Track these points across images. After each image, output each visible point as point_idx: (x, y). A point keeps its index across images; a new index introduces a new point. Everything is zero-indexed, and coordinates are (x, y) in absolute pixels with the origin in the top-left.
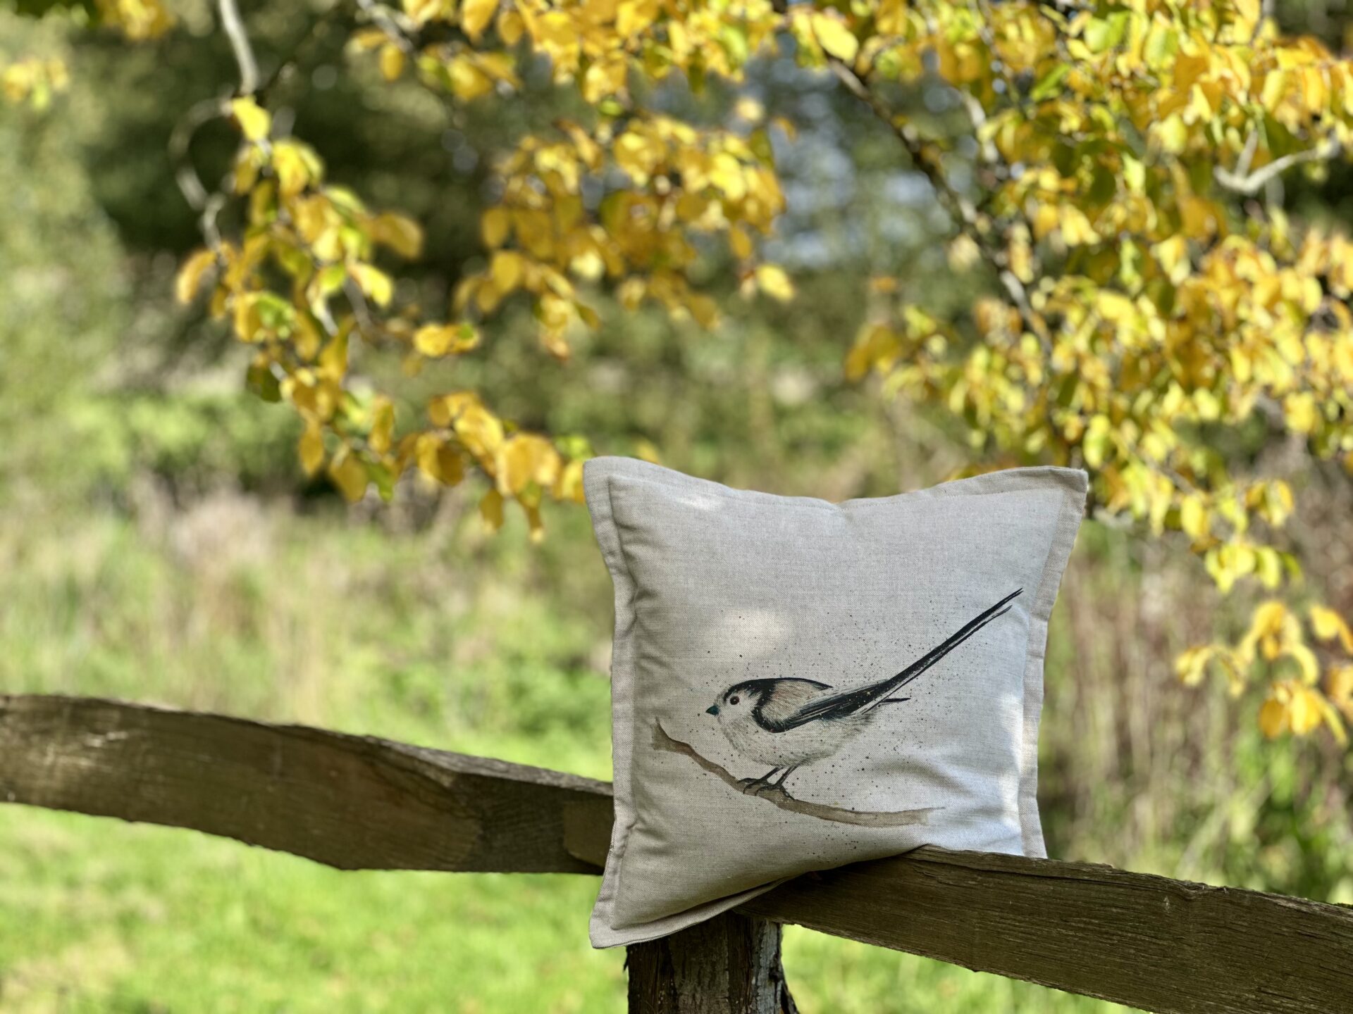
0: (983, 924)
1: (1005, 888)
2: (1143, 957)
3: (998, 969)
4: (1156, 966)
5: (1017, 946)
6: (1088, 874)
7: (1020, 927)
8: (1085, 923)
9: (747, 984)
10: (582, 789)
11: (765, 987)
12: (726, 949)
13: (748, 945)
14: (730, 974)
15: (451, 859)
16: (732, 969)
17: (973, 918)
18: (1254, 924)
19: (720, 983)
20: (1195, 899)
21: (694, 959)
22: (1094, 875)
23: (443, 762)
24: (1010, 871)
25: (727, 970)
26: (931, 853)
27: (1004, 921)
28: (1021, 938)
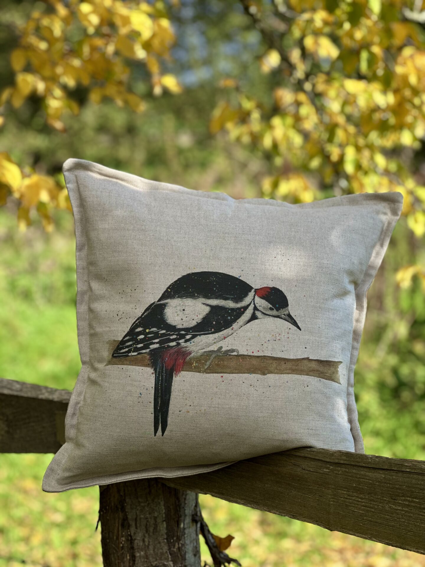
0: (334, 498)
7: (362, 502)
8: (409, 501)
9: (178, 528)
10: (67, 402)
12: (163, 507)
13: (177, 503)
14: (166, 523)
16: (168, 519)
17: (329, 494)
19: (160, 530)
25: (164, 521)
27: (350, 498)
28: (363, 510)
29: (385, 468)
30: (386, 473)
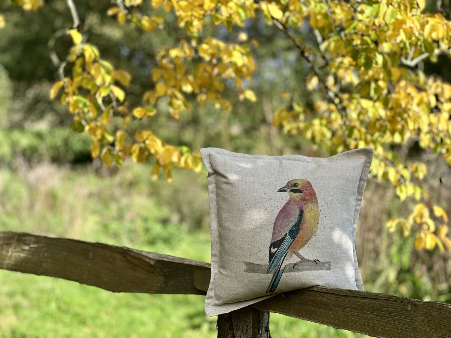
0: (343, 313)
1: (351, 301)
2: (401, 325)
3: (349, 329)
4: (405, 328)
5: (356, 321)
6: (381, 297)
7: (357, 315)
8: (380, 313)
9: (258, 333)
10: (200, 266)
11: (264, 334)
12: (252, 321)
13: (259, 320)
14: (252, 329)
15: (153, 289)
16: (254, 327)
17: (340, 311)
18: (440, 314)
19: (249, 332)
20: (419, 306)
21: (240, 324)
22: (383, 297)
23: (151, 256)
24: (353, 295)
26: (325, 289)
27: (351, 312)
28: (357, 318)
29: (369, 297)
30: (370, 300)
